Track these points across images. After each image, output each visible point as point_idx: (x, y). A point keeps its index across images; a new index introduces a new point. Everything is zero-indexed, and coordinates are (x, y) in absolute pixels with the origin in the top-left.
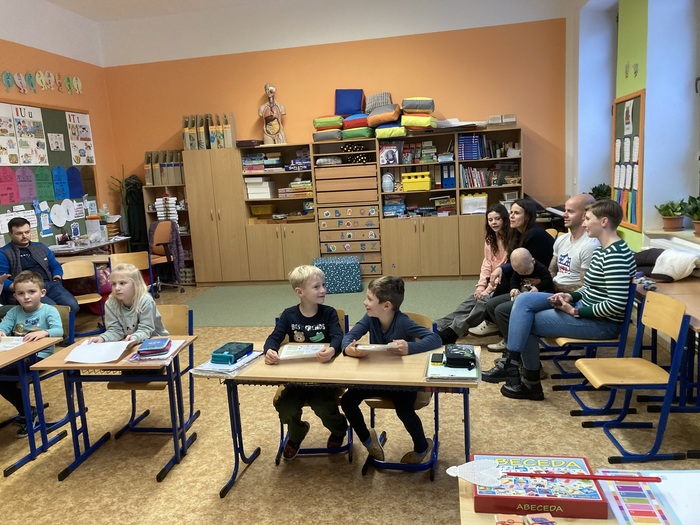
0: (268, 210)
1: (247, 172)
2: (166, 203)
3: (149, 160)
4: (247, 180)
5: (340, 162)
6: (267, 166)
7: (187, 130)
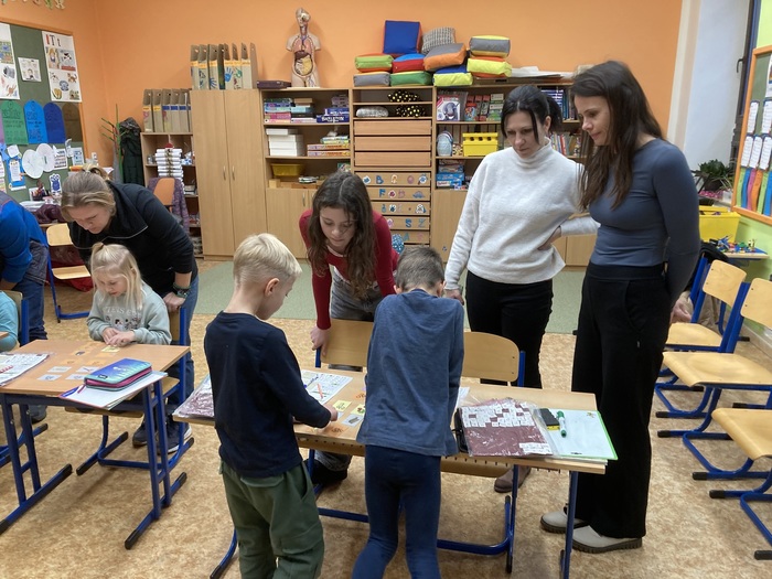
0: (293, 170)
1: (269, 122)
2: (168, 155)
3: (148, 101)
4: (270, 132)
5: (385, 113)
6: (294, 115)
7: (196, 64)
